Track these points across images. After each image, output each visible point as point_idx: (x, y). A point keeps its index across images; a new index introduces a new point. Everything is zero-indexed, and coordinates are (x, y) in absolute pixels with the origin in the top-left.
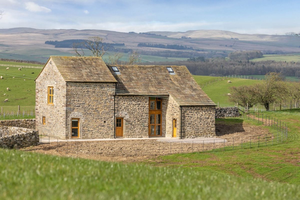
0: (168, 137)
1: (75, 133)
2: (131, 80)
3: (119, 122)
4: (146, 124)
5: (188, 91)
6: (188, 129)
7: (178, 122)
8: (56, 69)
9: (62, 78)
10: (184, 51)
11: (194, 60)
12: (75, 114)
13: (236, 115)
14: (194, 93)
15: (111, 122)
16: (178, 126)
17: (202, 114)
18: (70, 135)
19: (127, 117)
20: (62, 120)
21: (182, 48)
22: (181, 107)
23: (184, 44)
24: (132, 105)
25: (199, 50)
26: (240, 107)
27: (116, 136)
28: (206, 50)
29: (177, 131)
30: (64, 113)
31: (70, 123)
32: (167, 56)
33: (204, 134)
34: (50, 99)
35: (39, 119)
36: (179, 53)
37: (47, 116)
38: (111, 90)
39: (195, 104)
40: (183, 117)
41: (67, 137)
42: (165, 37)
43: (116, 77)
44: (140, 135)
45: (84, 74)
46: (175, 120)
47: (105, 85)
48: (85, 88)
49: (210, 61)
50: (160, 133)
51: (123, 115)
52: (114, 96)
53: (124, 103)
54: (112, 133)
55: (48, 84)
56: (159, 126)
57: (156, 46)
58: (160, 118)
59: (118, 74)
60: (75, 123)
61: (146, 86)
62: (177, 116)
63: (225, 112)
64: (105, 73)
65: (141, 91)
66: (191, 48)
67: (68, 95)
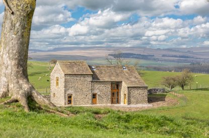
0: (122, 104)
1: (70, 102)
2: (102, 73)
3: (94, 96)
4: (110, 97)
5: (133, 79)
6: (132, 99)
7: (127, 96)
8: (60, 68)
9: (62, 72)
10: (188, 59)
11: (194, 64)
12: (70, 92)
13: (164, 92)
14: (136, 80)
15: (90, 96)
16: (127, 98)
17: (140, 91)
18: (67, 103)
19: (99, 93)
20: (63, 95)
21: (188, 57)
22: (128, 87)
23: (189, 55)
24: (102, 86)
25: (197, 59)
26: (166, 88)
27: (93, 103)
28: (202, 59)
29: (126, 100)
30: (64, 91)
31: (67, 96)
32: (178, 62)
33: (141, 102)
34: (57, 84)
35: (52, 95)
36: (186, 60)
37: (56, 93)
38: (90, 79)
39: (136, 86)
40: (129, 93)
41: (65, 104)
42: (178, 51)
43: (93, 72)
44: (106, 103)
45: (75, 70)
46: (125, 95)
47: (86, 76)
48: (75, 78)
49: (203, 65)
50: (118, 102)
51: (96, 92)
52: (92, 82)
53: (97, 86)
54: (90, 102)
55: (56, 75)
56: (118, 98)
57: (172, 56)
58: (118, 94)
59: (95, 70)
60: (70, 97)
61: (110, 76)
62: (126, 93)
63: (157, 90)
64: (87, 70)
65: (107, 79)
66: (193, 58)
67: (66, 82)
